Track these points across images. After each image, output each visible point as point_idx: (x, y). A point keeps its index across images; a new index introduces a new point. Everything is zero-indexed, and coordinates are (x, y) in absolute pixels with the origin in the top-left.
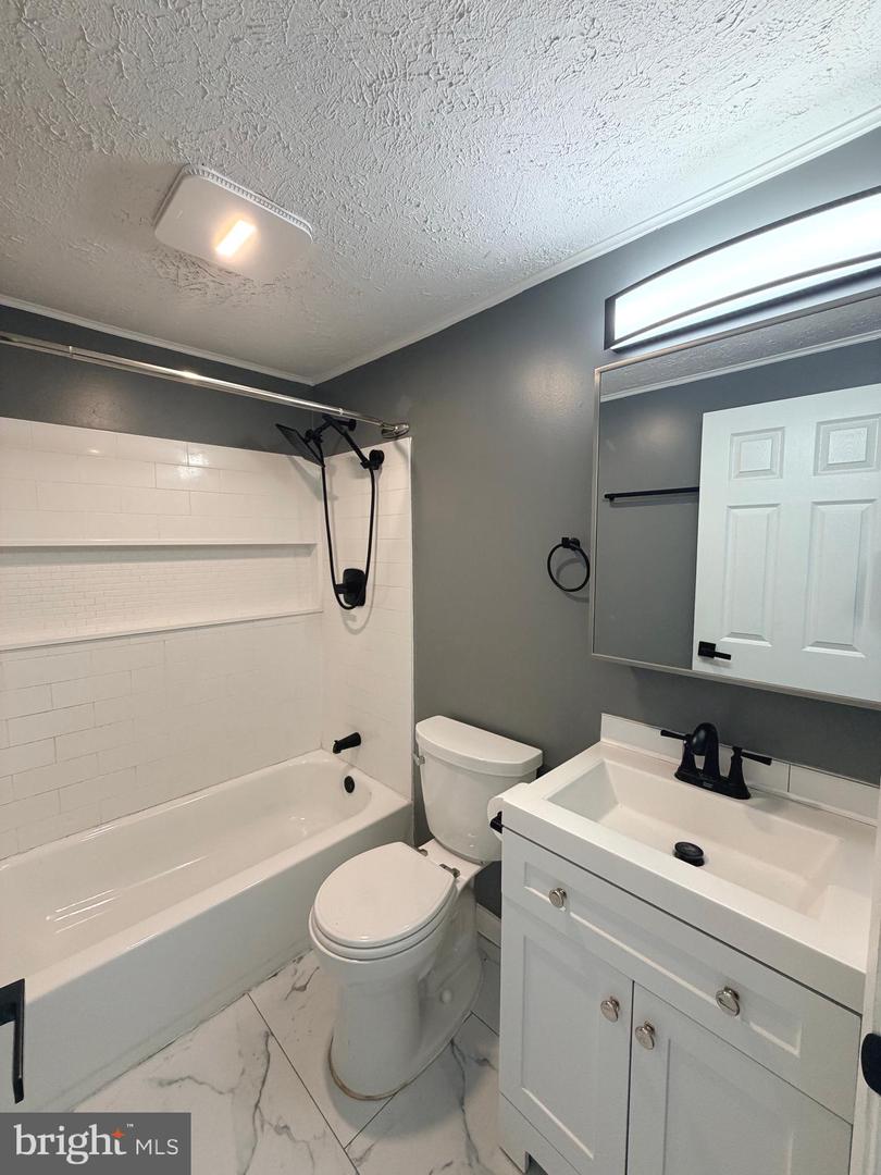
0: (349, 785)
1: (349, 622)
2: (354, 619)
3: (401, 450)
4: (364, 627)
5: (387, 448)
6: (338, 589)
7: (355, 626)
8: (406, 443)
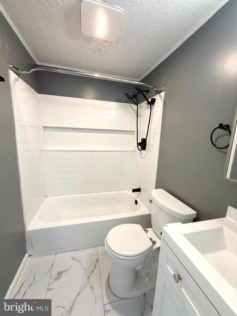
0: (136, 202)
1: (141, 155)
2: (142, 154)
3: (161, 97)
4: (145, 157)
5: (157, 97)
6: (138, 144)
7: (143, 156)
8: (163, 94)
